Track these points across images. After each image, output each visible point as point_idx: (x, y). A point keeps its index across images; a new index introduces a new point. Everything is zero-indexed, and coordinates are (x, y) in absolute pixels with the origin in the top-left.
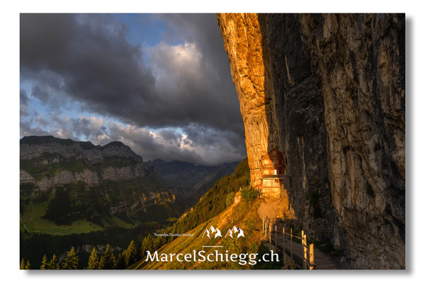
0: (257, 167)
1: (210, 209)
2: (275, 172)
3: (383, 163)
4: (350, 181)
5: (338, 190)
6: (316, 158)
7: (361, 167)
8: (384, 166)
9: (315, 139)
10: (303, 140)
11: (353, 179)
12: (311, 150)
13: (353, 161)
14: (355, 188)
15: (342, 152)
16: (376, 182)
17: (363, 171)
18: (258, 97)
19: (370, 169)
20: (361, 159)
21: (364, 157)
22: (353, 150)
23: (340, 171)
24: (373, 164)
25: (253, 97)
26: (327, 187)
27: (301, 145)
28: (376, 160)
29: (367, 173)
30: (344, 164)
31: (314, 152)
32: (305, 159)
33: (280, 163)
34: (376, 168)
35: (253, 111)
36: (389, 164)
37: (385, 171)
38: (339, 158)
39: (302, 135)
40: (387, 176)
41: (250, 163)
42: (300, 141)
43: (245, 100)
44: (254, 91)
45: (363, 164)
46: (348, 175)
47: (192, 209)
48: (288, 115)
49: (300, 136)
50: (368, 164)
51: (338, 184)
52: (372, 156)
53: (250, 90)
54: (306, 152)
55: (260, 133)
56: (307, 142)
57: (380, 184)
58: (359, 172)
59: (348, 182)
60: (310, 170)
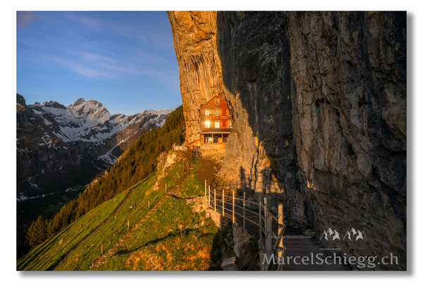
0: (193, 117)
1: (133, 172)
2: (217, 125)
3: (369, 120)
4: (323, 139)
5: (307, 149)
6: (273, 108)
7: (338, 122)
8: (371, 123)
9: (271, 86)
10: (255, 87)
11: (327, 136)
12: (266, 99)
13: (327, 116)
14: (330, 146)
15: (313, 105)
16: (358, 141)
17: (341, 127)
18: (196, 31)
19: (350, 126)
20: (338, 114)
21: (343, 111)
22: (328, 103)
23: (310, 126)
24: (355, 121)
25: (191, 31)
26: (287, 144)
27: (253, 92)
28: (360, 116)
29: (345, 130)
30: (315, 119)
31: (270, 101)
32: (258, 110)
33: (224, 114)
34: (359, 126)
35: (190, 48)
36: (378, 121)
37: (373, 130)
38: (309, 111)
39: (255, 80)
40: (375, 134)
41: (185, 113)
42: (253, 88)
43: (181, 33)
44: (192, 23)
45: (341, 119)
46: (321, 131)
47: (106, 172)
48: (236, 55)
49: (252, 81)
50: (348, 120)
51: (307, 141)
52: (354, 112)
53: (187, 22)
54: (260, 100)
55: (199, 76)
56: (261, 89)
57: (364, 144)
58: (336, 128)
59: (320, 140)
60: (265, 124)
